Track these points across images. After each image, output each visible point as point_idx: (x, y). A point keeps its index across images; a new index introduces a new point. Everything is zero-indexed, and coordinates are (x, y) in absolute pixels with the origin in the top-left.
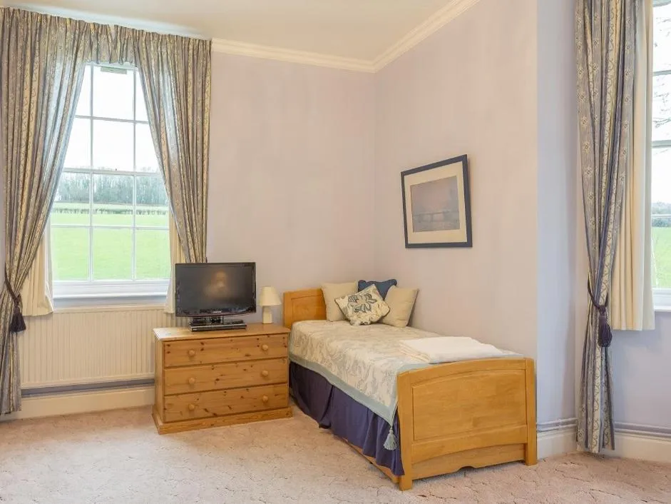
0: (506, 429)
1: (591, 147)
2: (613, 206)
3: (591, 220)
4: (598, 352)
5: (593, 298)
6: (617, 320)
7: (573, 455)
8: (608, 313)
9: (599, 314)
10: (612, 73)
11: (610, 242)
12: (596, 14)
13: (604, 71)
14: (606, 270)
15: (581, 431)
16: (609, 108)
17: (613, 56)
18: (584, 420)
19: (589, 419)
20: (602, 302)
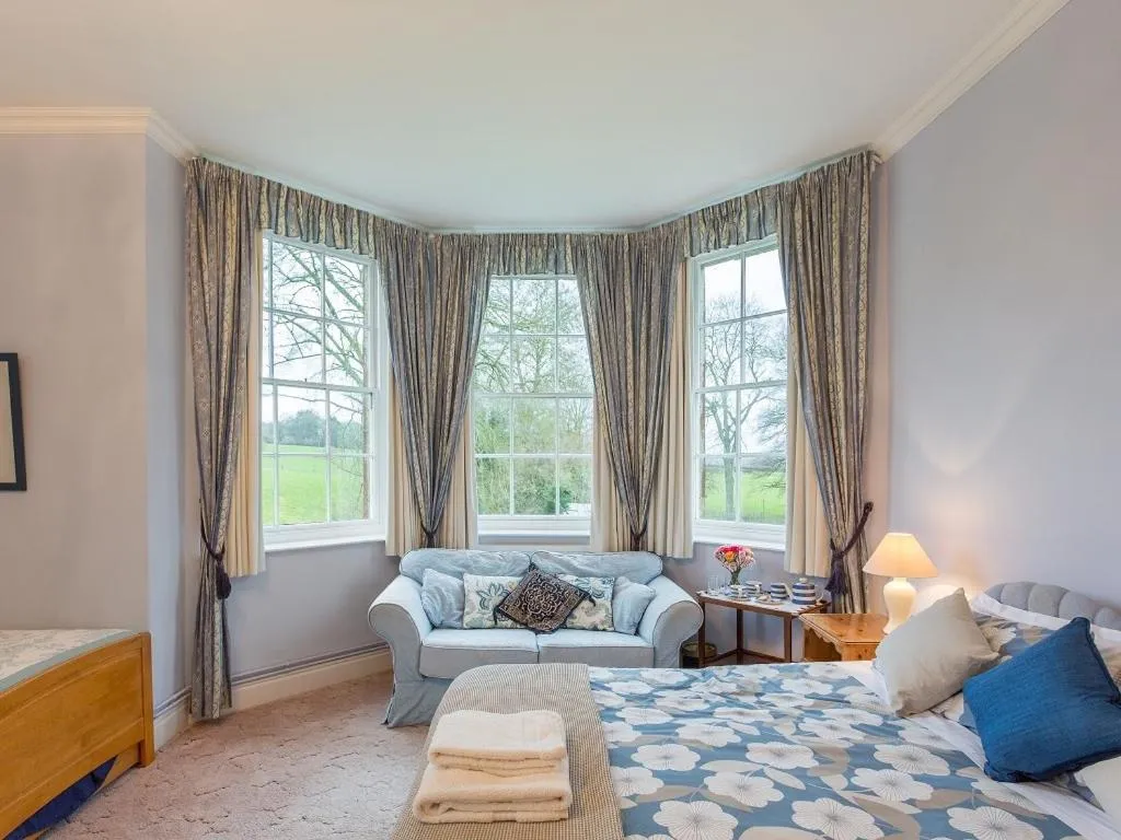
0: (119, 733)
1: (206, 377)
2: (231, 444)
3: (206, 457)
4: (217, 606)
5: (208, 546)
6: (233, 568)
7: (188, 731)
8: (224, 561)
9: (216, 563)
10: (228, 300)
11: (227, 484)
12: (211, 228)
13: (221, 294)
14: (223, 514)
15: (197, 701)
16: (226, 337)
17: (229, 281)
18: (200, 685)
19: (207, 683)
20: (218, 550)
